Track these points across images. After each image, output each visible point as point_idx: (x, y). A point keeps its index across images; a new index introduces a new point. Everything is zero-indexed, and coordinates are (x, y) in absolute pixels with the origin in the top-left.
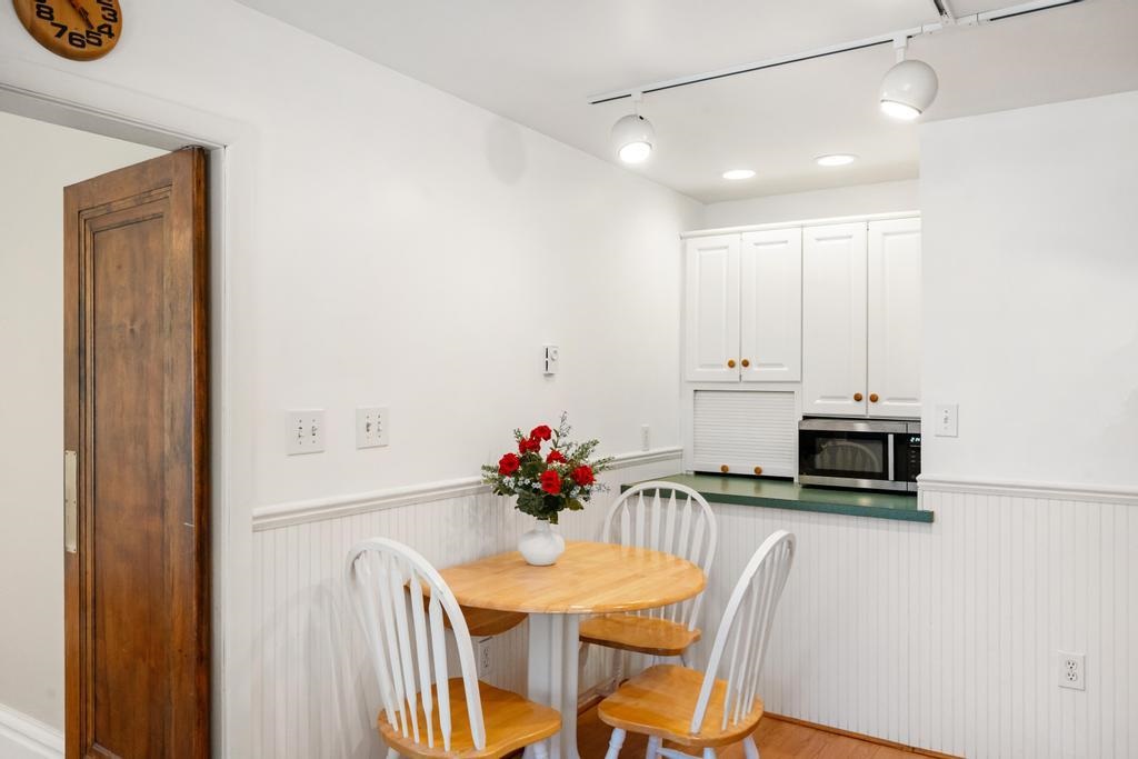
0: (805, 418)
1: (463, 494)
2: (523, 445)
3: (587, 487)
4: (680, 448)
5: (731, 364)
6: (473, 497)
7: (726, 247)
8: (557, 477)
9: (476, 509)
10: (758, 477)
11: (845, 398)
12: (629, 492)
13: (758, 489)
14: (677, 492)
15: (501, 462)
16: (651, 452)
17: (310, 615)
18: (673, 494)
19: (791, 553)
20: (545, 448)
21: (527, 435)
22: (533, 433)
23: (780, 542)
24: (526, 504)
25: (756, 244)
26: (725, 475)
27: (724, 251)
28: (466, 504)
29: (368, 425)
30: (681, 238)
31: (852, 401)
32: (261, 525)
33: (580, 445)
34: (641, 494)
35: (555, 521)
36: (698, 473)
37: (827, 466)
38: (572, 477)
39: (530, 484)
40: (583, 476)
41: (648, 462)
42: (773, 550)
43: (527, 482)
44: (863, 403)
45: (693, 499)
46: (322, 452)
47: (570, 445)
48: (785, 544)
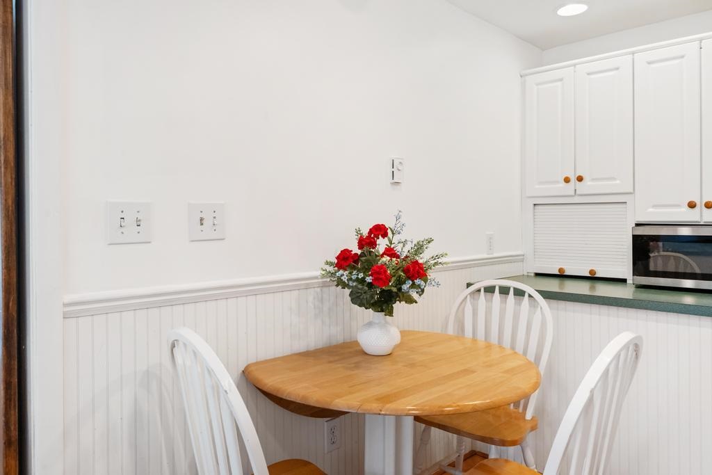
0: (637, 225)
1: (307, 287)
2: (362, 243)
3: (418, 282)
4: (522, 253)
5: (567, 180)
6: (319, 290)
7: (561, 80)
8: (386, 271)
9: (322, 300)
10: (593, 278)
11: (678, 206)
12: (472, 288)
13: (592, 288)
14: (515, 289)
15: (337, 258)
16: (495, 255)
17: (136, 399)
18: (512, 291)
19: (637, 356)
20: (382, 244)
21: (365, 233)
22: (371, 231)
23: (626, 347)
24: (358, 297)
25: (588, 74)
26: (562, 276)
27: (559, 84)
28: (311, 295)
29: (202, 219)
30: (521, 76)
31: (686, 209)
32: (72, 312)
33: (415, 242)
34: (482, 290)
35: (390, 313)
36: (537, 275)
37: (660, 269)
38: (404, 271)
39: (364, 278)
40: (415, 272)
41: (492, 264)
42: (618, 356)
43: (361, 276)
44: (697, 209)
45: (530, 296)
46: (149, 242)
47: (404, 243)
48: (631, 348)
